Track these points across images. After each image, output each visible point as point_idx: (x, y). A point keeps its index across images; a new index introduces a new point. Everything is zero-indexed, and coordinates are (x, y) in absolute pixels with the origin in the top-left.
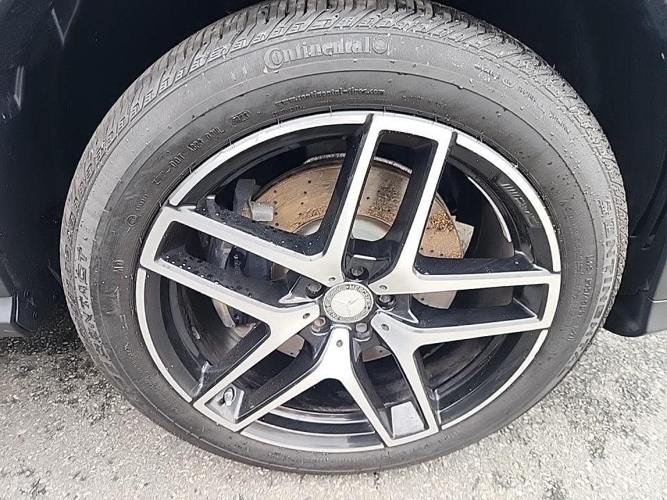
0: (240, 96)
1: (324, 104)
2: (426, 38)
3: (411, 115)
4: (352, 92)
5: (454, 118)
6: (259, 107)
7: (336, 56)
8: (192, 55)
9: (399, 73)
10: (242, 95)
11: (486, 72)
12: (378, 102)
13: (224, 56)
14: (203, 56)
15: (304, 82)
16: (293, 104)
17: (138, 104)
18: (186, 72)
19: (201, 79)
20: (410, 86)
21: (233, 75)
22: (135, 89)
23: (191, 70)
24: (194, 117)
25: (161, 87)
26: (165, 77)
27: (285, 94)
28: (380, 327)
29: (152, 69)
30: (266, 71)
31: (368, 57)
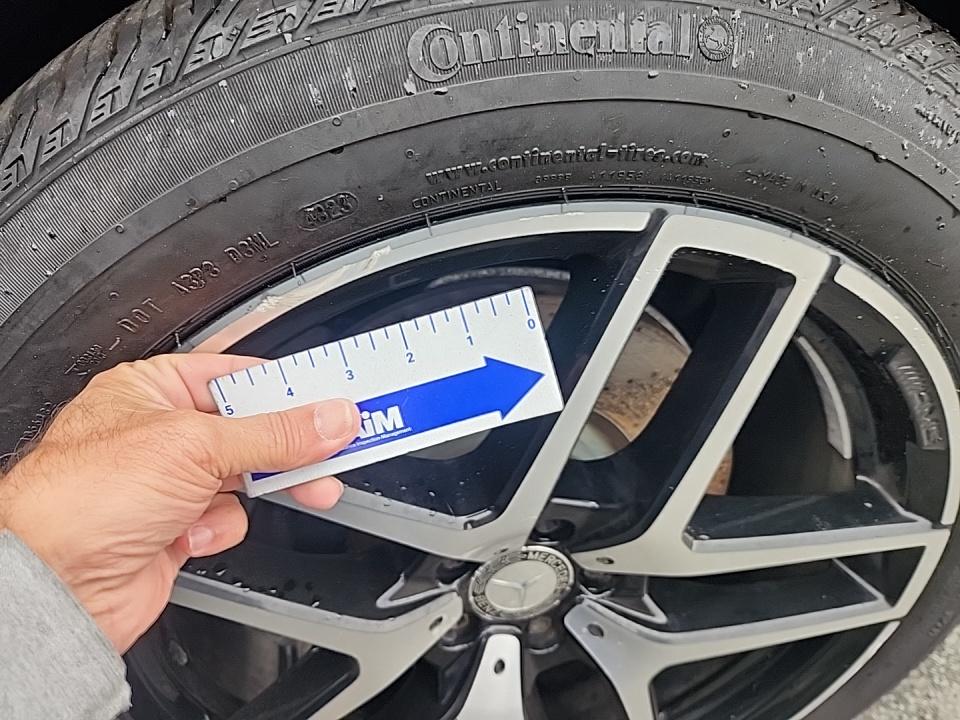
0: (333, 151)
1: (551, 182)
2: (821, 30)
3: (748, 213)
4: (629, 156)
5: (841, 227)
6: (383, 183)
7: (603, 58)
8: (189, 27)
9: (751, 114)
10: (339, 150)
11: (937, 125)
12: (682, 181)
13: (288, 37)
14: (225, 31)
15: (513, 122)
16: (475, 179)
17: (21, 158)
18: (172, 75)
19: (219, 97)
20: (770, 147)
21: (315, 92)
22: (13, 112)
23: (189, 69)
24: (193, 203)
25: (94, 116)
26: (107, 85)
27: (455, 150)
28: (585, 630)
29: (67, 59)
30: (410, 87)
31: (683, 67)
